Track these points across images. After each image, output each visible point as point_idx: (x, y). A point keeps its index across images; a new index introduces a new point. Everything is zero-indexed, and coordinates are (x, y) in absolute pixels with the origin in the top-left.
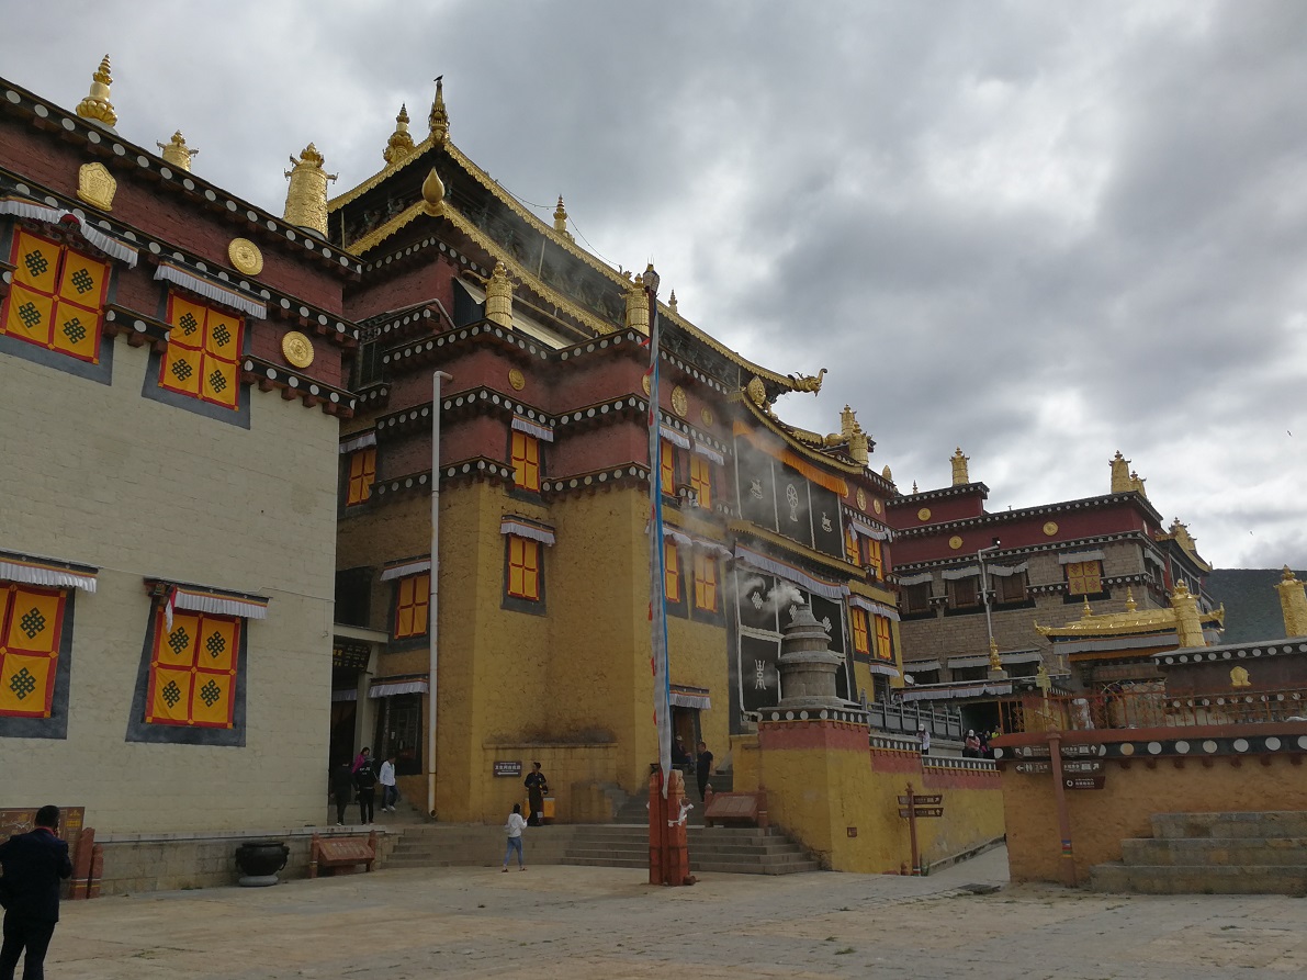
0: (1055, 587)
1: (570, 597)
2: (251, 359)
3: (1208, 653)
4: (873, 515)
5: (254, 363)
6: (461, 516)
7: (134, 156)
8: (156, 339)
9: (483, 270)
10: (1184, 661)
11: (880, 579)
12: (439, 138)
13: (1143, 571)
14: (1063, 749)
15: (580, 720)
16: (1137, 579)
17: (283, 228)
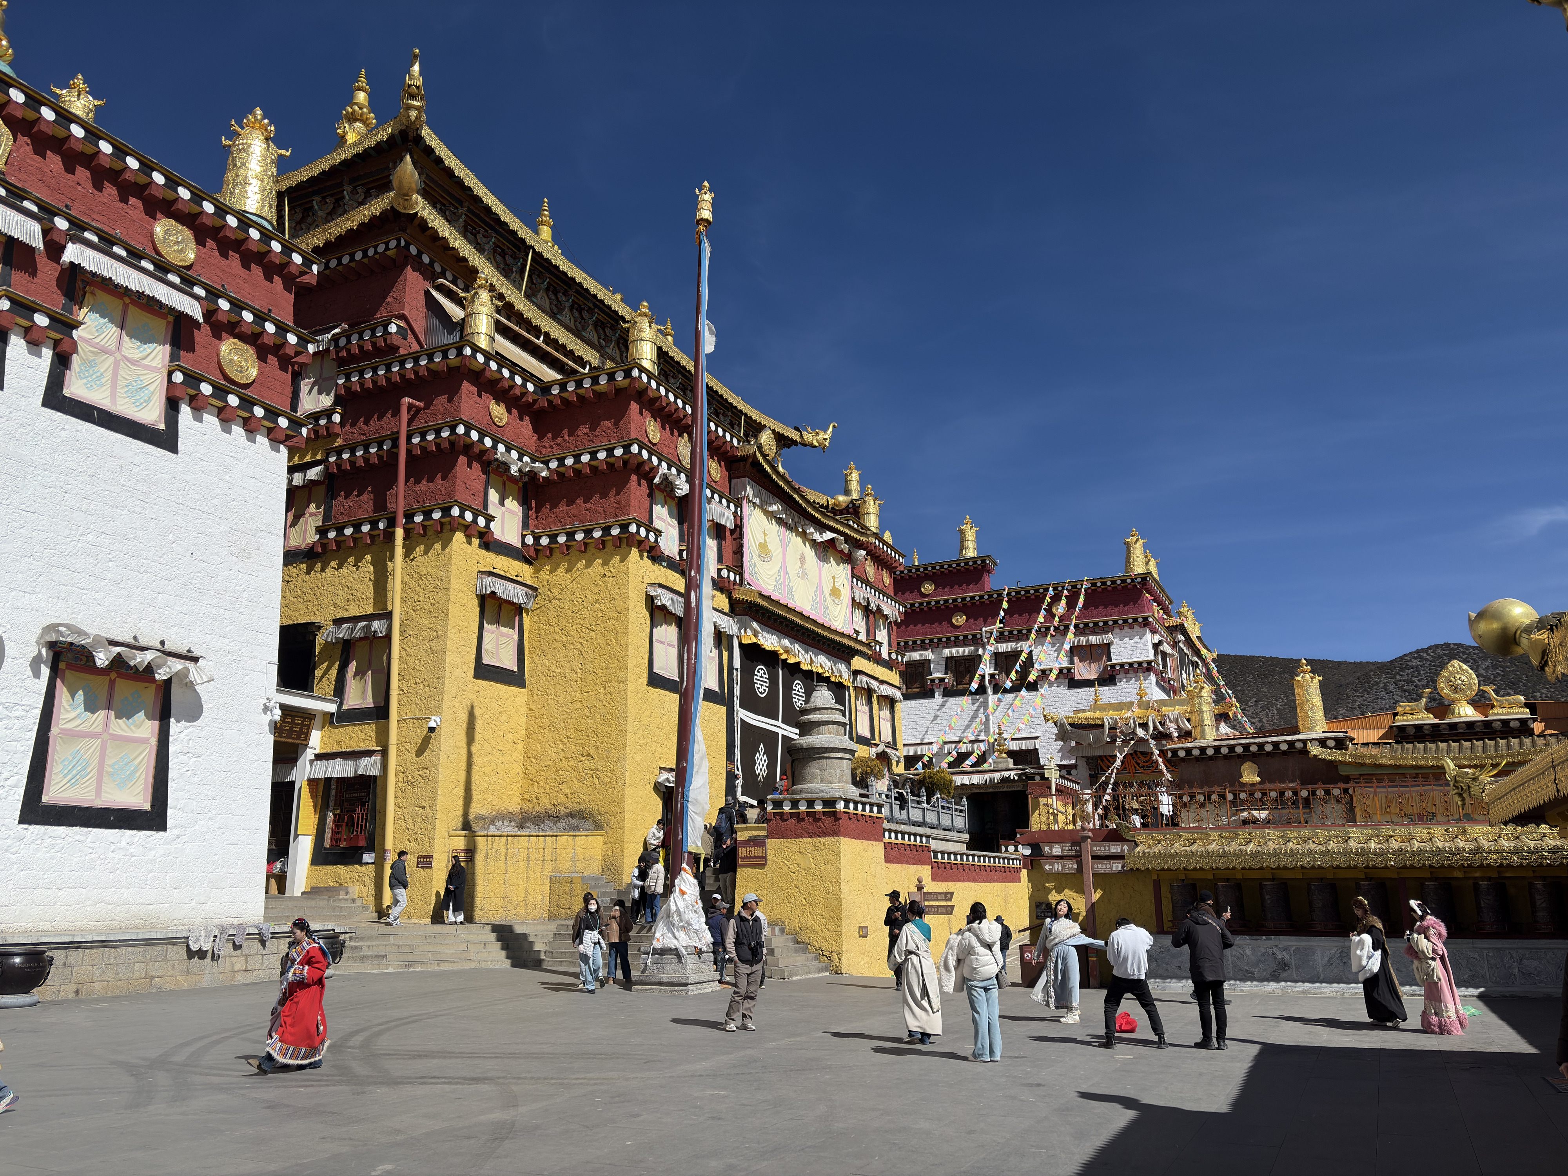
0: (1060, 670)
1: (554, 668)
2: (181, 369)
3: (1221, 746)
4: (881, 587)
5: (184, 374)
6: (429, 570)
7: (36, 105)
8: (61, 336)
9: (459, 282)
10: (1196, 752)
11: (885, 655)
12: (413, 118)
13: (1151, 657)
14: (1094, 848)
15: (561, 804)
16: (1145, 665)
17: (222, 210)
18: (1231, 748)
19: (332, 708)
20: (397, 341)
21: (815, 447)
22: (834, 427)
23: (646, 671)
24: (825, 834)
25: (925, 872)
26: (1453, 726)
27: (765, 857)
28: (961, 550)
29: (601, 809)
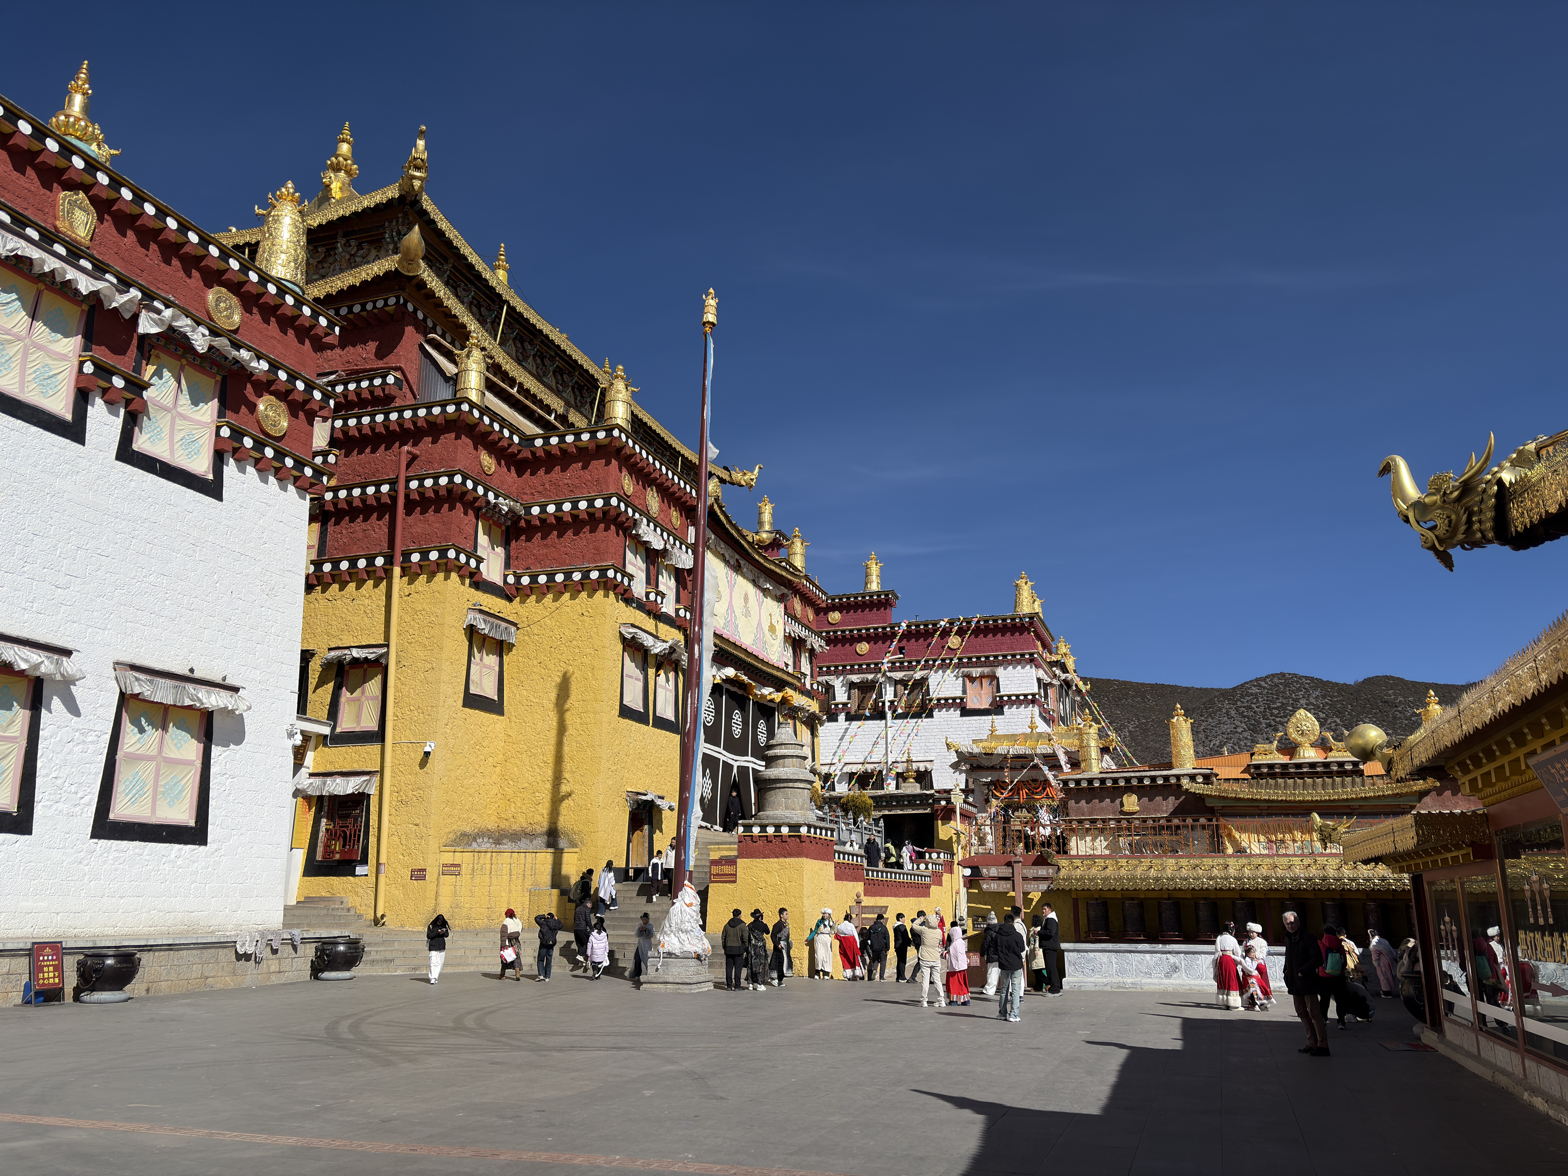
0: (954, 699)
1: (532, 698)
2: (229, 425)
3: (1106, 778)
4: (806, 622)
5: (231, 429)
6: (425, 606)
7: (117, 186)
8: (133, 397)
9: (448, 336)
10: (1084, 784)
11: (808, 686)
12: (416, 188)
13: (1036, 690)
14: (1024, 871)
15: (537, 823)
16: (1030, 697)
17: (265, 279)
18: (1115, 781)
19: (326, 730)
20: (394, 391)
21: (742, 486)
22: (760, 468)
23: (618, 703)
24: (790, 855)
25: (859, 887)
26: (1299, 766)
27: (735, 875)
28: (866, 584)
29: (575, 829)
